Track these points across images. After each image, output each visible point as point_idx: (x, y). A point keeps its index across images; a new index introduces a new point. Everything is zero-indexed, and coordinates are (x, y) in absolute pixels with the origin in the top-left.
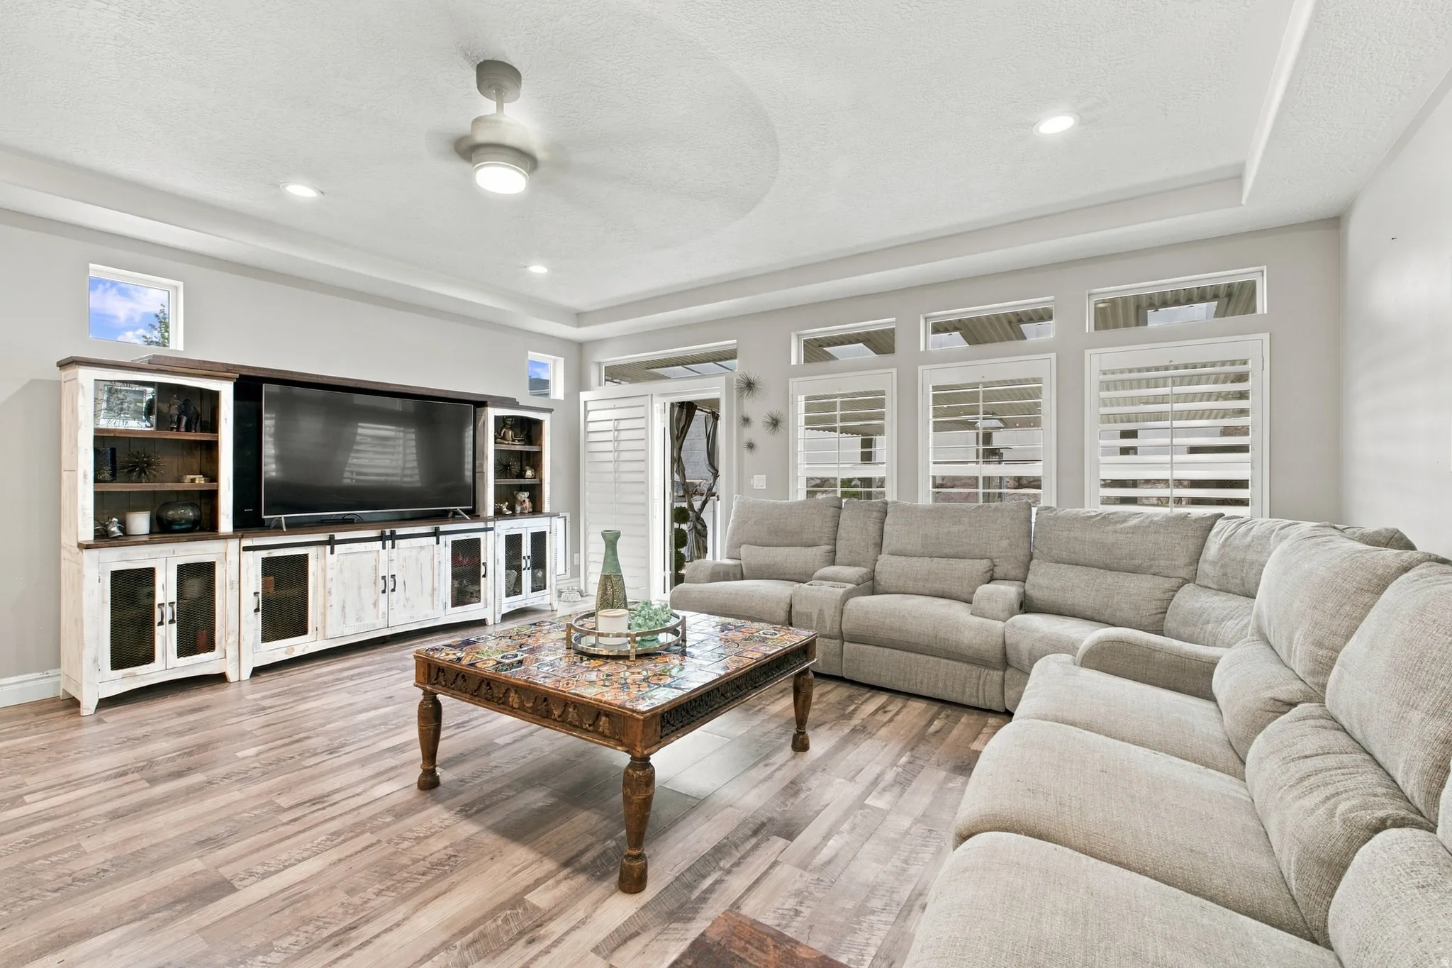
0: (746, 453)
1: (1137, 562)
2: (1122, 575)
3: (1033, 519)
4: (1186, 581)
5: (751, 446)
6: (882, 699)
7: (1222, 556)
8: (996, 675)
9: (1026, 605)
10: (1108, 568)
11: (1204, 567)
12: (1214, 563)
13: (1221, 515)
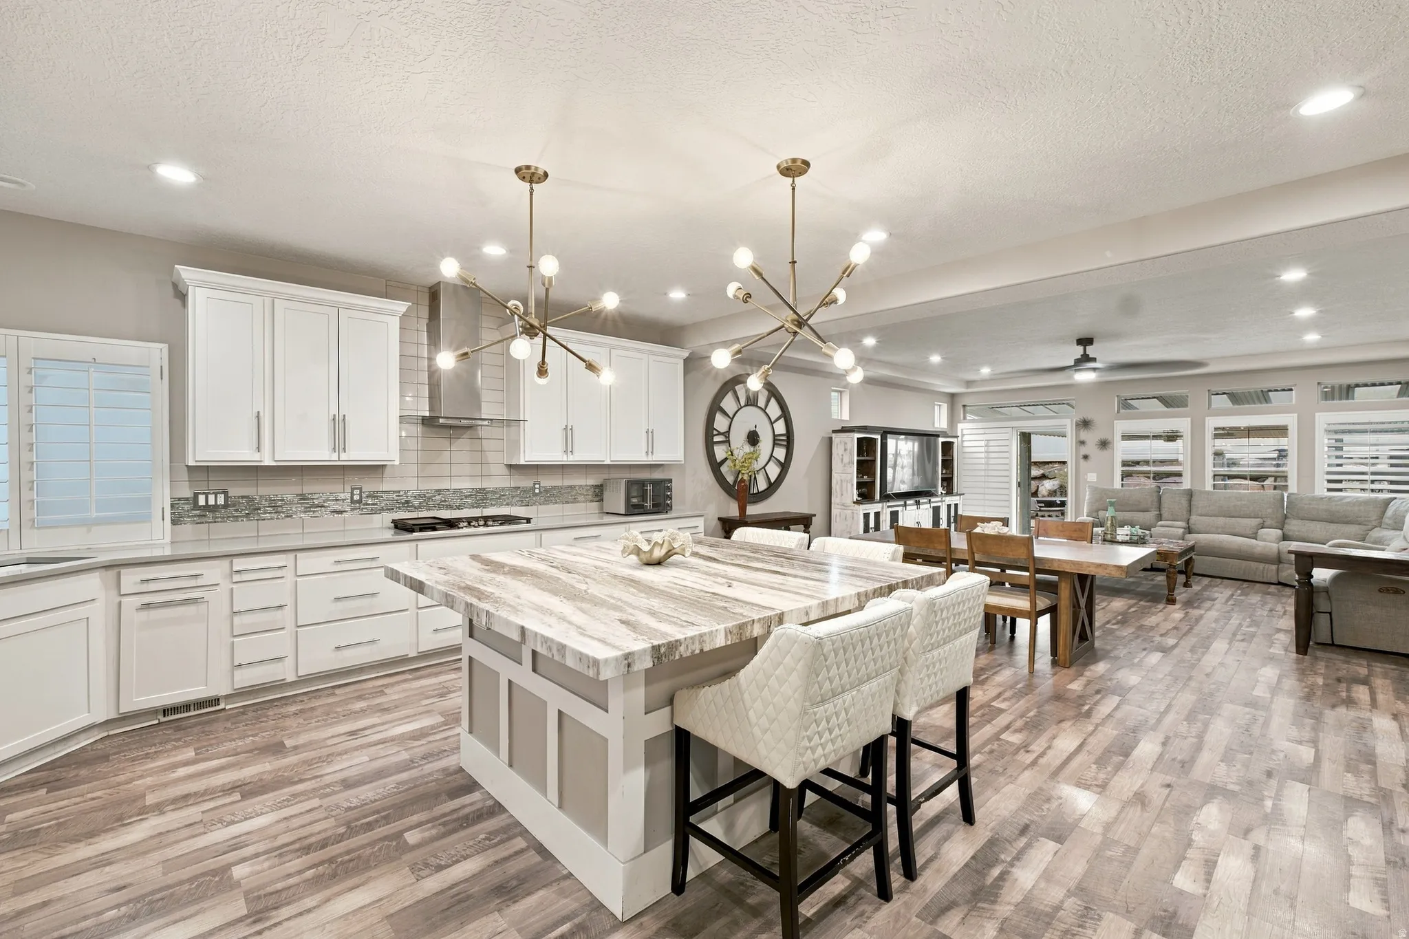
0: (1082, 461)
1: (1349, 519)
2: (1340, 525)
3: (1286, 499)
4: (1376, 527)
5: (1086, 457)
6: (1206, 581)
7: (1394, 515)
8: (1274, 567)
9: (1285, 538)
10: (1332, 522)
11: (1386, 520)
12: (1389, 518)
13: (1395, 498)
